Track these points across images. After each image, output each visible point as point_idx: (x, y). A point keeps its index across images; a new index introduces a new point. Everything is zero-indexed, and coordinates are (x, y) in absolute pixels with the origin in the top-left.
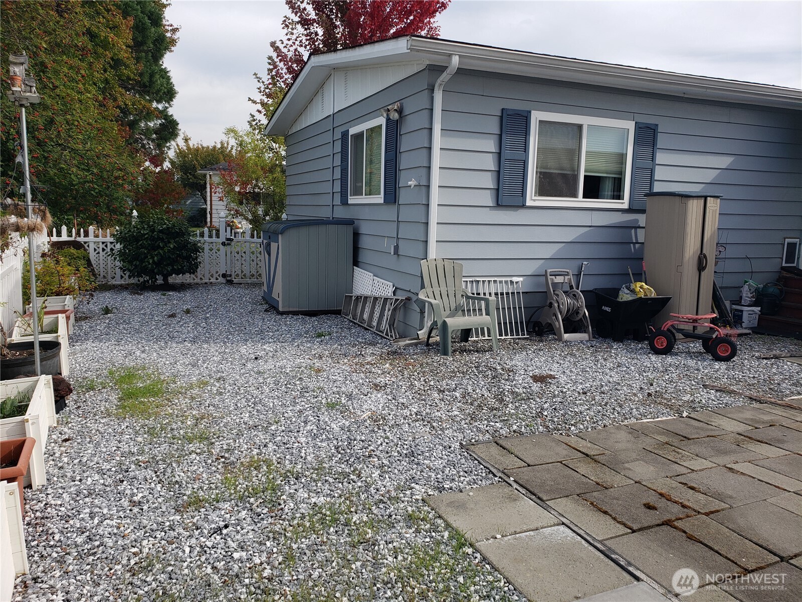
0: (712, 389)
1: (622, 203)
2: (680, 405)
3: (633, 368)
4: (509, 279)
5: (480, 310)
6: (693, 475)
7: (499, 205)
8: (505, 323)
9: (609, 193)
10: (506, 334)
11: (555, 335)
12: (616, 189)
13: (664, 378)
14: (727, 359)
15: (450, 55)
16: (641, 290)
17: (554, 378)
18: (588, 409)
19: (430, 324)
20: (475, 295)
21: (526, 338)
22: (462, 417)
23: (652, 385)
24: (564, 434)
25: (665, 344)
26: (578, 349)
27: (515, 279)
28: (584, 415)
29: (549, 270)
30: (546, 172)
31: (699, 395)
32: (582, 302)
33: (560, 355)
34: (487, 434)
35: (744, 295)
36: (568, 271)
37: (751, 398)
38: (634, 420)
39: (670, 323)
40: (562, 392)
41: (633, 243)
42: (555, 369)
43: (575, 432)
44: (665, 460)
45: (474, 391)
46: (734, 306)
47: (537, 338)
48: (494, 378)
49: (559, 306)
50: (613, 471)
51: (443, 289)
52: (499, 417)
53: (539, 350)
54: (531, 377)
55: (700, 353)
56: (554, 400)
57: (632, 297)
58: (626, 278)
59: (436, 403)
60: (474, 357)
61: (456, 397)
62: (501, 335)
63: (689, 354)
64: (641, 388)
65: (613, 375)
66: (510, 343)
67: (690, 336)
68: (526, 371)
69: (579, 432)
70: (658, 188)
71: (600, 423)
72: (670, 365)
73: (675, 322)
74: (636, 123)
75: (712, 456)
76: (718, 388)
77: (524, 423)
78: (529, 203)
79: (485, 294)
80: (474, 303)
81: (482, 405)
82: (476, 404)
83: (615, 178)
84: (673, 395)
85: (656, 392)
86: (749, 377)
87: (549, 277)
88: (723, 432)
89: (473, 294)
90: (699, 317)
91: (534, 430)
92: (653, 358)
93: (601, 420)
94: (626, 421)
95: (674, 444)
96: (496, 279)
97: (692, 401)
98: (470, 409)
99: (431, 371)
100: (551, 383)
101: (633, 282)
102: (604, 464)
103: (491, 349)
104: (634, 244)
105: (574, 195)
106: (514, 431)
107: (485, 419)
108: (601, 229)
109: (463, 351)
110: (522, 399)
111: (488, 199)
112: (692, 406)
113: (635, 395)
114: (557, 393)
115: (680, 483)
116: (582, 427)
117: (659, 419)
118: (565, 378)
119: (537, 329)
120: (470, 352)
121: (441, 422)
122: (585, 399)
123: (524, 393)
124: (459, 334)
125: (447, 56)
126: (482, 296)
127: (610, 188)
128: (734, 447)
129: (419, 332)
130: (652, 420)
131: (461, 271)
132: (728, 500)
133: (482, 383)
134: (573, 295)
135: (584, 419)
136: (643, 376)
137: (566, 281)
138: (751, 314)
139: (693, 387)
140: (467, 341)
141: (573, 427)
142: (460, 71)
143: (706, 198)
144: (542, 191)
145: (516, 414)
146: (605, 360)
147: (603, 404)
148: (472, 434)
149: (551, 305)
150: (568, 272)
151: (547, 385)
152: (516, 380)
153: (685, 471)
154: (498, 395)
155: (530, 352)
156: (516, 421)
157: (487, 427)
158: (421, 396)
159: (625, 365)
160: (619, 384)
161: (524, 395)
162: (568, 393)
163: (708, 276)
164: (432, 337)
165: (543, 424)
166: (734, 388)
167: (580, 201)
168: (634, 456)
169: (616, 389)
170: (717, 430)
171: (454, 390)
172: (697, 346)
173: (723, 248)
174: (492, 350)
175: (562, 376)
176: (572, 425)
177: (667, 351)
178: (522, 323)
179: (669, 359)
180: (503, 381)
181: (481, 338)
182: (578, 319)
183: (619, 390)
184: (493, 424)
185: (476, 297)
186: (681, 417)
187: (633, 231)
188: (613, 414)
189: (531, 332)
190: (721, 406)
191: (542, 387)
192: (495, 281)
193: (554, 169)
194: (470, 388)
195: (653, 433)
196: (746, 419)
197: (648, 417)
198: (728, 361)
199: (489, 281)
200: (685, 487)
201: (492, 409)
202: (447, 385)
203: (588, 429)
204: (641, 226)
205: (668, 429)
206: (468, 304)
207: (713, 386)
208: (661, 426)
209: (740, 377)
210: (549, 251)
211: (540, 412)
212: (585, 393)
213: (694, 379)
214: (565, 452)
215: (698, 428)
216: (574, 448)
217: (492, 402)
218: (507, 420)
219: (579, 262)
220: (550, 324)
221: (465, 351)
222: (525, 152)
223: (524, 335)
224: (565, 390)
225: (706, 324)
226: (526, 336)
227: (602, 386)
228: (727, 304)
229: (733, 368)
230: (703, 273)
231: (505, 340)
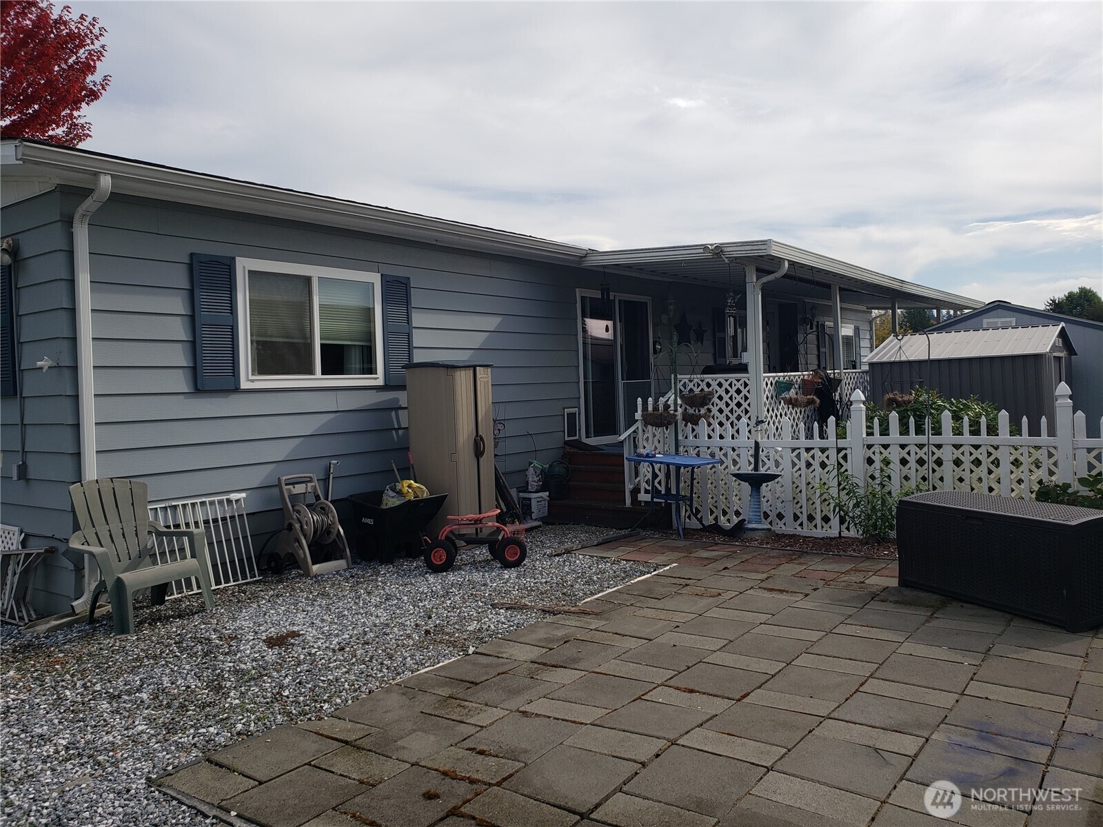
0: (502, 608)
1: (376, 379)
2: (465, 639)
3: (405, 598)
4: (224, 498)
5: (182, 550)
6: (483, 733)
7: (199, 388)
8: (224, 564)
9: (358, 366)
10: (227, 581)
11: (300, 569)
12: (365, 360)
13: (445, 605)
14: (517, 564)
15: (96, 174)
16: (410, 491)
17: (299, 635)
18: (346, 672)
19: (93, 586)
20: (172, 529)
21: (257, 581)
22: (152, 732)
23: (430, 617)
24: (313, 718)
25: (444, 558)
26: (333, 584)
27: (234, 496)
28: (342, 682)
29: (284, 478)
30: (266, 341)
31: (487, 619)
32: (333, 517)
33: (307, 598)
34: (195, 750)
35: (530, 479)
36: (311, 475)
37: (543, 611)
38: (409, 674)
39: (447, 529)
40: (310, 654)
41: (394, 429)
42: (299, 622)
43: (329, 711)
44: (448, 721)
45: (172, 684)
46: (521, 494)
47: (275, 578)
48: (206, 655)
49: (302, 527)
50: (382, 757)
51: (115, 526)
52: (214, 716)
53: (277, 595)
54: (264, 641)
55: (487, 562)
56: (299, 670)
57: (399, 500)
58: (389, 477)
59: (105, 720)
60: (174, 628)
61: (142, 702)
62: (218, 582)
63: (475, 565)
64: (417, 625)
65: (380, 614)
66: (233, 592)
67: (474, 541)
68: (256, 633)
69: (336, 710)
70: (418, 357)
71: (363, 689)
72: (452, 585)
73: (454, 527)
74: (382, 275)
75: (503, 701)
76: (508, 606)
77: (253, 717)
78: (244, 385)
79: (187, 525)
80: (170, 543)
81: (187, 703)
82: (176, 704)
83: (362, 346)
84: (457, 627)
85: (436, 626)
86: (541, 583)
87: (285, 488)
88: (516, 664)
89: (168, 527)
90: (482, 516)
91: (268, 723)
92: (431, 579)
93: (364, 685)
94: (398, 677)
95: (459, 696)
96: (204, 500)
97: (479, 629)
98: (165, 716)
99: (98, 667)
100: (293, 645)
101: (400, 480)
102: (370, 750)
103: (202, 609)
104: (397, 430)
105: (310, 371)
106: (239, 734)
107: (192, 726)
108: (350, 414)
109: (154, 620)
110: (250, 680)
111: (180, 382)
112: (478, 637)
113: (409, 637)
114: (302, 657)
115: (467, 749)
116: (338, 701)
117: (441, 664)
118: (314, 631)
119: (273, 564)
120: (168, 620)
121: (112, 750)
122: (342, 658)
123: (254, 668)
124: (148, 593)
125: (90, 174)
126: (183, 528)
127: (358, 360)
128: (528, 681)
129: (74, 604)
130: (432, 668)
131: (145, 493)
132: (523, 757)
133: (187, 667)
134: (321, 508)
135: (341, 688)
136: (418, 607)
137: (309, 490)
138: (539, 500)
139: (480, 610)
140: (162, 602)
141: (327, 704)
142: (116, 198)
143: (474, 367)
144: (263, 366)
145: (241, 706)
146: (369, 593)
147: (367, 659)
148: (168, 756)
149: (290, 527)
150: (310, 477)
151: (288, 649)
152: (240, 651)
153: (472, 730)
154: (213, 681)
155: (264, 602)
156: (241, 717)
157: (193, 738)
158: (76, 714)
159: (395, 596)
160: (387, 625)
161: (253, 672)
162: (318, 653)
163: (488, 461)
164: (100, 606)
165: (282, 711)
166: (526, 601)
167: (318, 379)
168: (409, 726)
169: (385, 634)
170: (509, 663)
171: (139, 690)
172: (483, 553)
173: (502, 425)
174: (204, 610)
175: (310, 629)
176: (325, 701)
177: (448, 566)
178: (249, 559)
179: (452, 577)
180: (221, 657)
181: (186, 592)
182: (330, 541)
183: (387, 634)
184: (204, 730)
185: (174, 532)
186: (466, 655)
187: (393, 413)
188: (381, 671)
189: (265, 570)
190: (512, 628)
191: (280, 654)
192: (203, 503)
193: (276, 337)
194: (165, 679)
195: (433, 687)
196: (540, 640)
197: (426, 665)
198: (518, 566)
199: (193, 505)
200: (474, 754)
201: (204, 706)
202: (125, 685)
203: (347, 701)
204: (403, 406)
205: (451, 677)
206: (161, 544)
207: (502, 604)
208: (443, 674)
209: (532, 584)
210: (280, 451)
211: (278, 693)
212: (342, 649)
213: (481, 599)
214: (314, 747)
215: (486, 666)
216: (328, 737)
217: (203, 694)
218: (227, 718)
219: (326, 462)
220: (292, 554)
221: (159, 619)
222: (232, 313)
223: (255, 577)
224: (313, 651)
225: (490, 524)
226: (257, 578)
227: (365, 633)
228: (513, 492)
229: (524, 575)
230: (481, 460)
231: (226, 589)
